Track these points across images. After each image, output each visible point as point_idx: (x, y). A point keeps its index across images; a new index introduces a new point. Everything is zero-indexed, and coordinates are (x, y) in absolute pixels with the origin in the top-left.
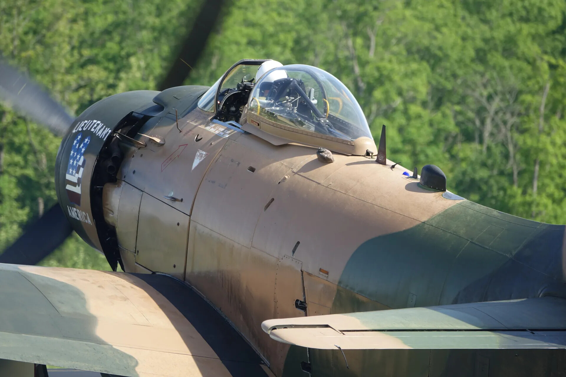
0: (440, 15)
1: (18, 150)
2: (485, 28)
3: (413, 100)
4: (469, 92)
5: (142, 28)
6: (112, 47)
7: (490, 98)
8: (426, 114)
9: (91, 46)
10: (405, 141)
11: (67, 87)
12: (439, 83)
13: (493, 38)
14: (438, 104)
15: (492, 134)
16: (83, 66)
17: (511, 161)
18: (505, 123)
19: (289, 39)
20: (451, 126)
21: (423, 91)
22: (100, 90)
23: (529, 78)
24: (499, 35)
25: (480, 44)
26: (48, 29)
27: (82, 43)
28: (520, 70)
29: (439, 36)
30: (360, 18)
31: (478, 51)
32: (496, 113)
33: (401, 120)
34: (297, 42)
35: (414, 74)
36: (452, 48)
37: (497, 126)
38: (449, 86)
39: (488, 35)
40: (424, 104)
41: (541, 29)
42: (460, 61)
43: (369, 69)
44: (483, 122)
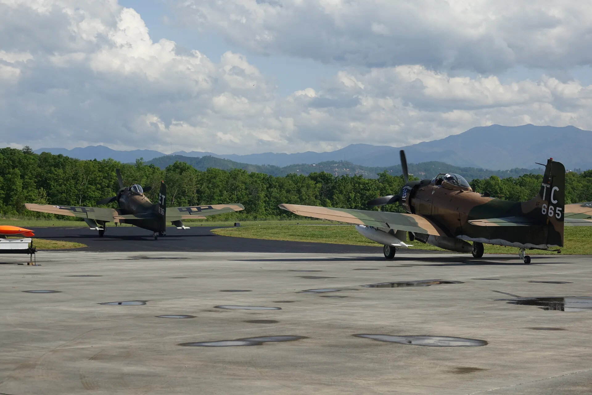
0: (246, 177)
1: (188, 196)
3: (243, 189)
4: (250, 188)
5: (205, 179)
6: (201, 182)
7: (253, 189)
9: (198, 182)
11: (195, 187)
12: (246, 187)
14: (246, 190)
16: (197, 185)
17: (256, 198)
19: (225, 181)
22: (199, 188)
23: (259, 186)
25: (252, 181)
26: (192, 179)
28: (257, 185)
29: (246, 180)
30: (235, 178)
32: (254, 191)
34: (227, 181)
35: (243, 185)
36: (248, 182)
37: (254, 193)
42: (249, 184)
43: (237, 185)
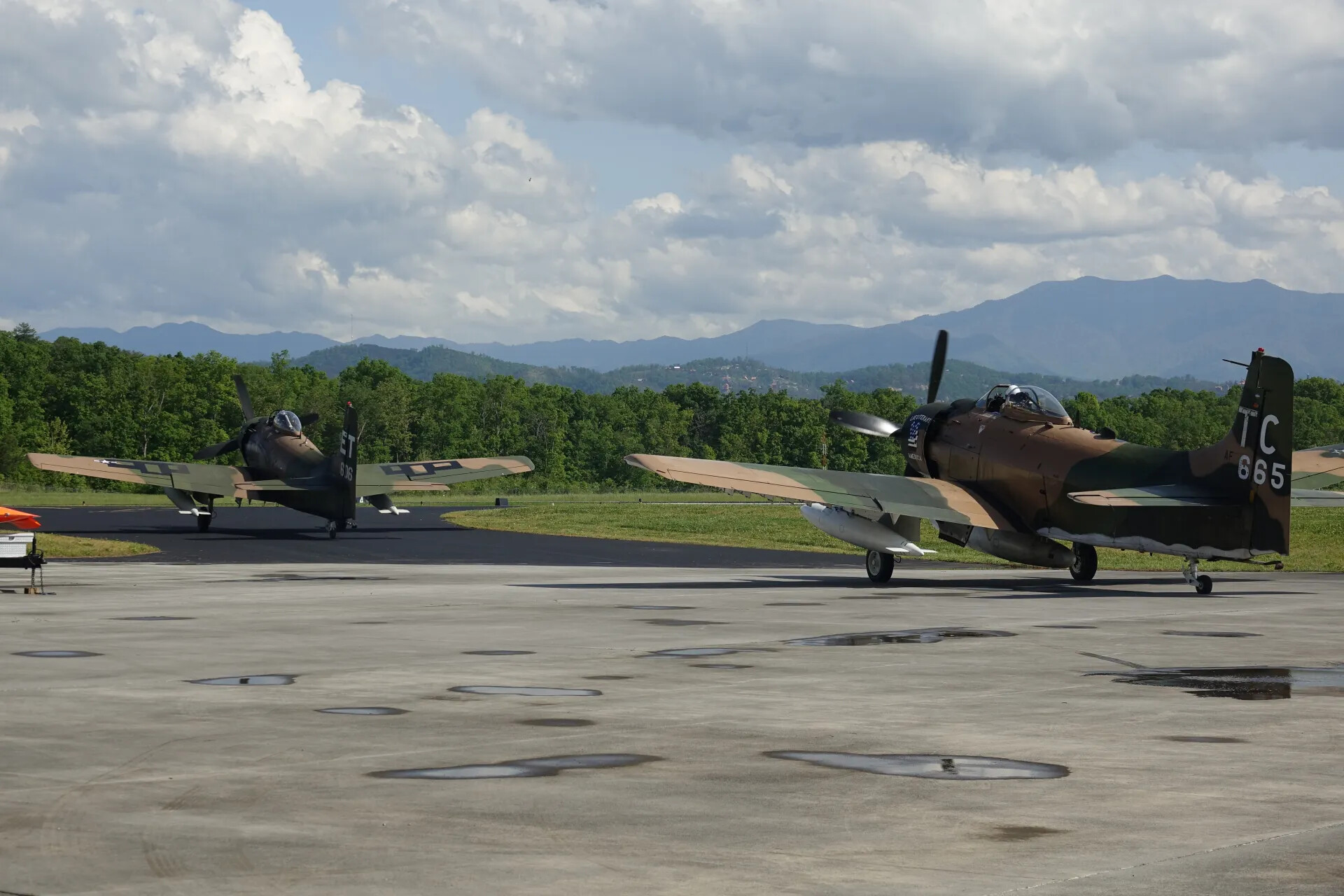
1: (390, 438)
3: (514, 422)
5: (429, 400)
6: (420, 405)
9: (414, 405)
11: (405, 417)
12: (523, 417)
14: (522, 423)
16: (410, 412)
17: (545, 441)
18: (543, 429)
19: (475, 403)
20: (526, 430)
21: (518, 419)
22: (416, 419)
24: (542, 401)
25: (535, 404)
26: (400, 400)
27: (410, 404)
30: (497, 396)
31: (535, 406)
33: (510, 428)
34: (478, 404)
35: (515, 413)
38: (525, 417)
39: (538, 401)
40: (518, 423)
41: (555, 400)
42: (529, 409)
43: (501, 412)
44: (536, 429)
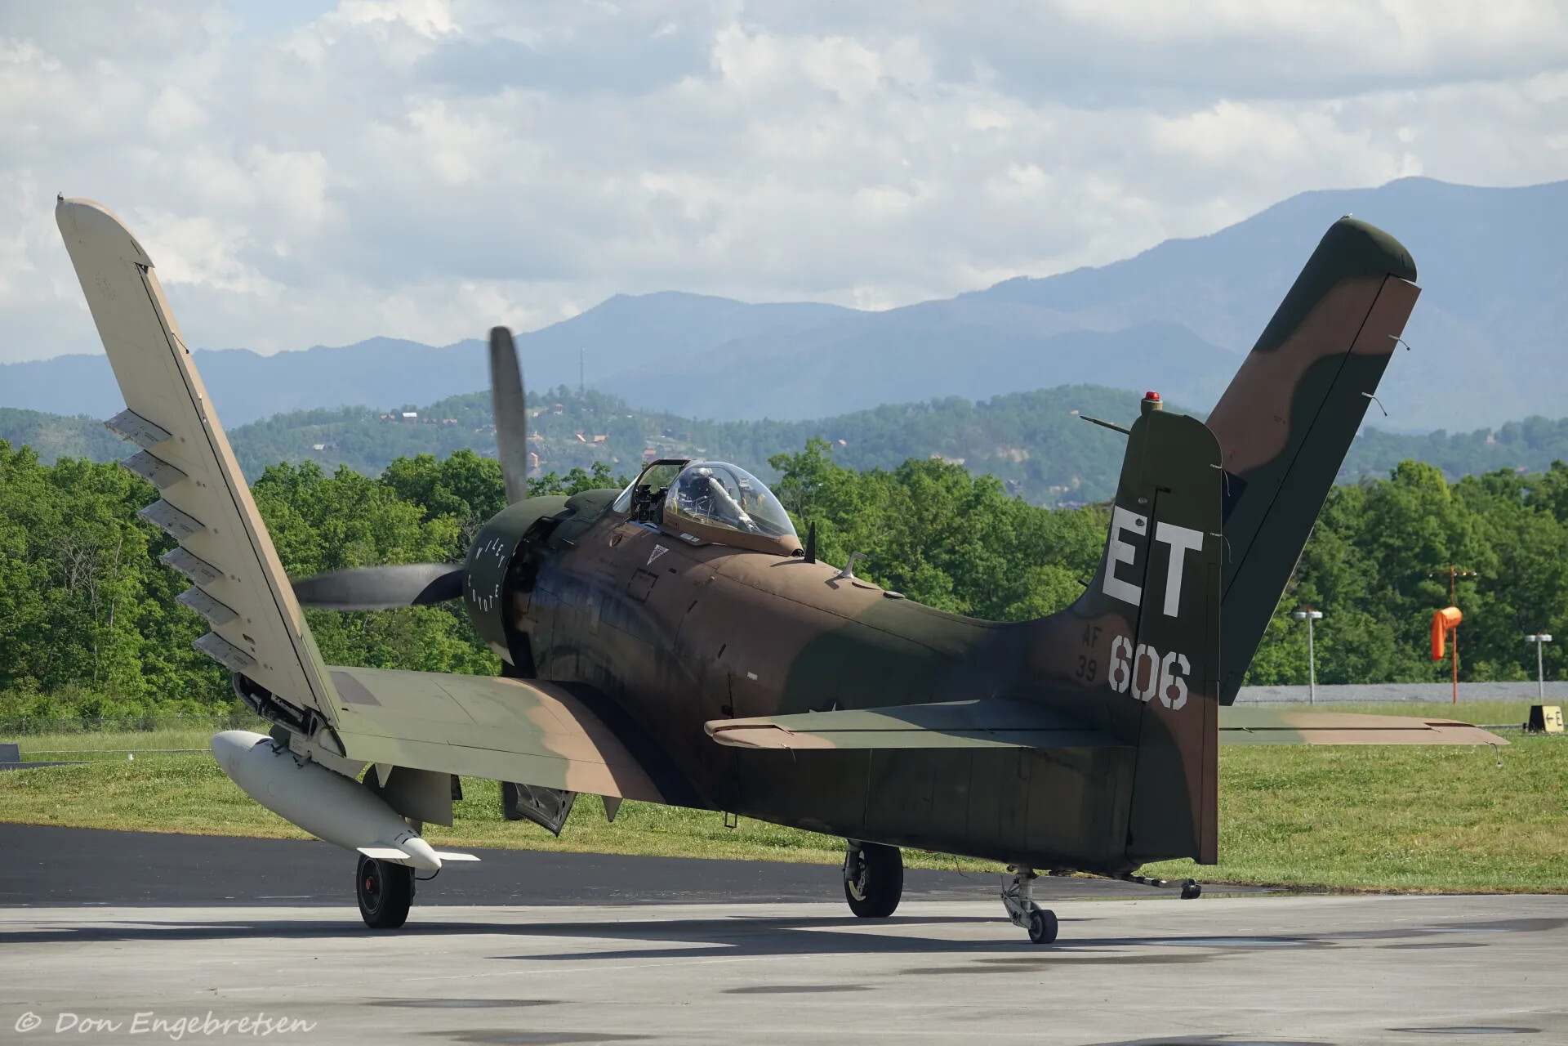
0: (34, 488)
2: (69, 497)
4: (58, 548)
7: (75, 552)
8: (25, 566)
10: (10, 587)
12: (35, 542)
13: (77, 505)
15: (77, 580)
17: (93, 601)
18: (87, 572)
21: (23, 548)
23: (106, 537)
24: (82, 503)
25: (66, 510)
28: (98, 530)
29: (34, 504)
31: (65, 516)
32: (81, 564)
35: (15, 534)
36: (45, 514)
37: (81, 574)
38: (42, 543)
39: (72, 503)
40: (23, 559)
41: (115, 499)
44: (70, 573)
